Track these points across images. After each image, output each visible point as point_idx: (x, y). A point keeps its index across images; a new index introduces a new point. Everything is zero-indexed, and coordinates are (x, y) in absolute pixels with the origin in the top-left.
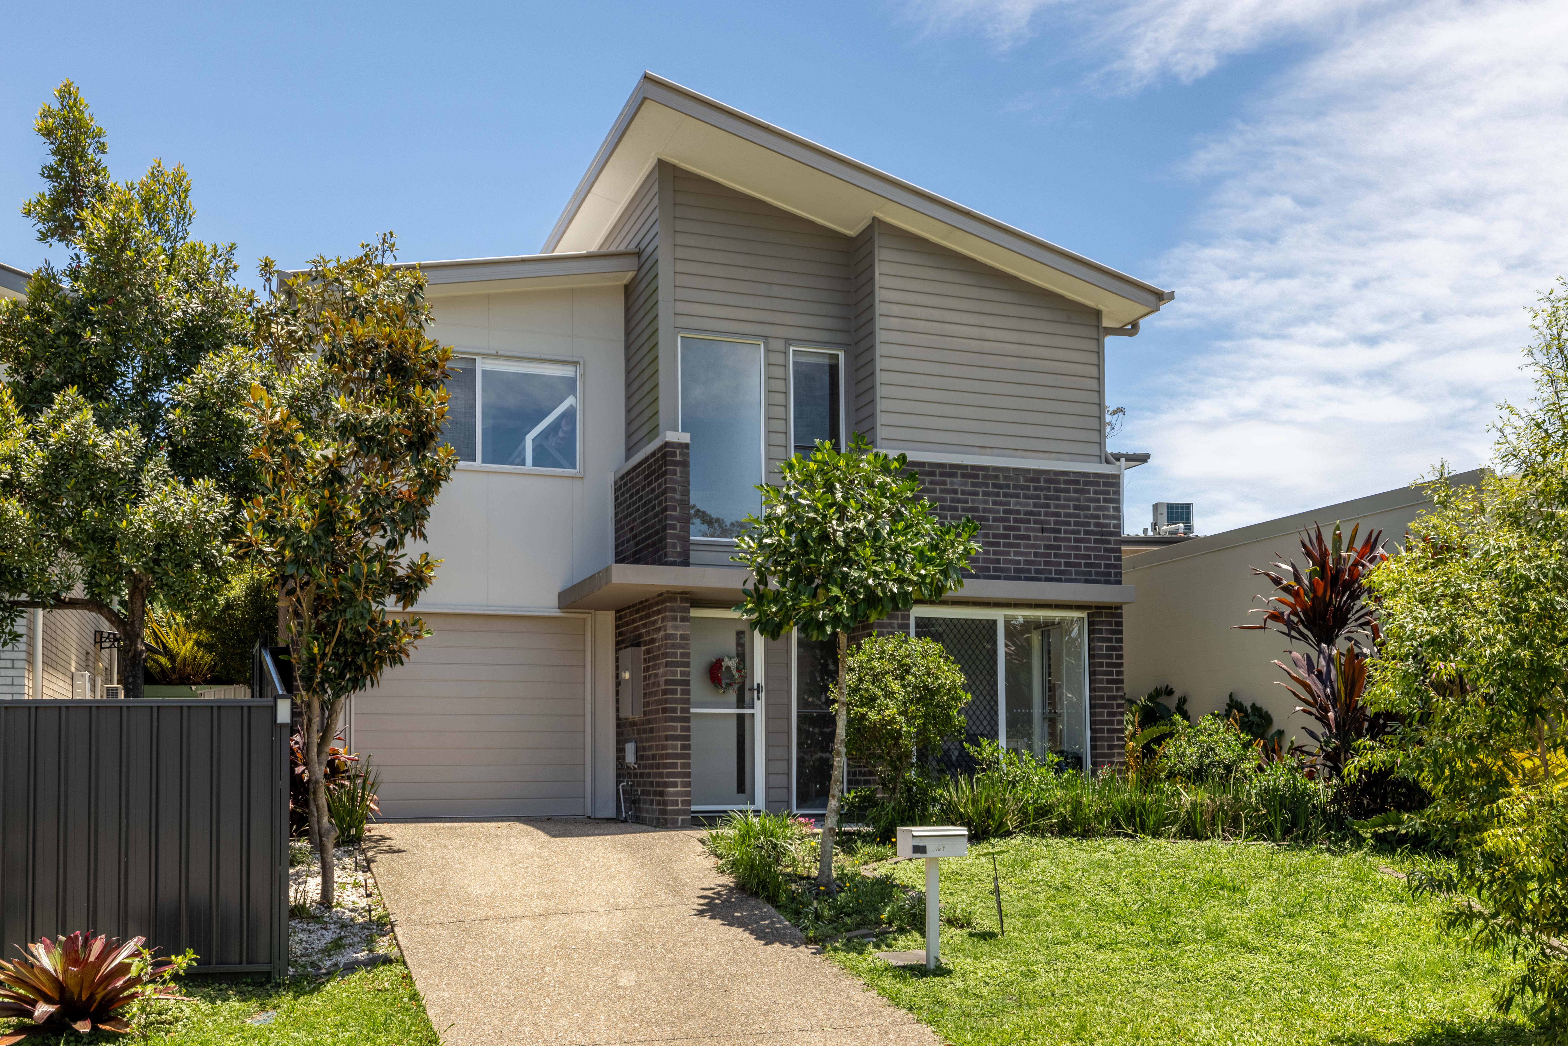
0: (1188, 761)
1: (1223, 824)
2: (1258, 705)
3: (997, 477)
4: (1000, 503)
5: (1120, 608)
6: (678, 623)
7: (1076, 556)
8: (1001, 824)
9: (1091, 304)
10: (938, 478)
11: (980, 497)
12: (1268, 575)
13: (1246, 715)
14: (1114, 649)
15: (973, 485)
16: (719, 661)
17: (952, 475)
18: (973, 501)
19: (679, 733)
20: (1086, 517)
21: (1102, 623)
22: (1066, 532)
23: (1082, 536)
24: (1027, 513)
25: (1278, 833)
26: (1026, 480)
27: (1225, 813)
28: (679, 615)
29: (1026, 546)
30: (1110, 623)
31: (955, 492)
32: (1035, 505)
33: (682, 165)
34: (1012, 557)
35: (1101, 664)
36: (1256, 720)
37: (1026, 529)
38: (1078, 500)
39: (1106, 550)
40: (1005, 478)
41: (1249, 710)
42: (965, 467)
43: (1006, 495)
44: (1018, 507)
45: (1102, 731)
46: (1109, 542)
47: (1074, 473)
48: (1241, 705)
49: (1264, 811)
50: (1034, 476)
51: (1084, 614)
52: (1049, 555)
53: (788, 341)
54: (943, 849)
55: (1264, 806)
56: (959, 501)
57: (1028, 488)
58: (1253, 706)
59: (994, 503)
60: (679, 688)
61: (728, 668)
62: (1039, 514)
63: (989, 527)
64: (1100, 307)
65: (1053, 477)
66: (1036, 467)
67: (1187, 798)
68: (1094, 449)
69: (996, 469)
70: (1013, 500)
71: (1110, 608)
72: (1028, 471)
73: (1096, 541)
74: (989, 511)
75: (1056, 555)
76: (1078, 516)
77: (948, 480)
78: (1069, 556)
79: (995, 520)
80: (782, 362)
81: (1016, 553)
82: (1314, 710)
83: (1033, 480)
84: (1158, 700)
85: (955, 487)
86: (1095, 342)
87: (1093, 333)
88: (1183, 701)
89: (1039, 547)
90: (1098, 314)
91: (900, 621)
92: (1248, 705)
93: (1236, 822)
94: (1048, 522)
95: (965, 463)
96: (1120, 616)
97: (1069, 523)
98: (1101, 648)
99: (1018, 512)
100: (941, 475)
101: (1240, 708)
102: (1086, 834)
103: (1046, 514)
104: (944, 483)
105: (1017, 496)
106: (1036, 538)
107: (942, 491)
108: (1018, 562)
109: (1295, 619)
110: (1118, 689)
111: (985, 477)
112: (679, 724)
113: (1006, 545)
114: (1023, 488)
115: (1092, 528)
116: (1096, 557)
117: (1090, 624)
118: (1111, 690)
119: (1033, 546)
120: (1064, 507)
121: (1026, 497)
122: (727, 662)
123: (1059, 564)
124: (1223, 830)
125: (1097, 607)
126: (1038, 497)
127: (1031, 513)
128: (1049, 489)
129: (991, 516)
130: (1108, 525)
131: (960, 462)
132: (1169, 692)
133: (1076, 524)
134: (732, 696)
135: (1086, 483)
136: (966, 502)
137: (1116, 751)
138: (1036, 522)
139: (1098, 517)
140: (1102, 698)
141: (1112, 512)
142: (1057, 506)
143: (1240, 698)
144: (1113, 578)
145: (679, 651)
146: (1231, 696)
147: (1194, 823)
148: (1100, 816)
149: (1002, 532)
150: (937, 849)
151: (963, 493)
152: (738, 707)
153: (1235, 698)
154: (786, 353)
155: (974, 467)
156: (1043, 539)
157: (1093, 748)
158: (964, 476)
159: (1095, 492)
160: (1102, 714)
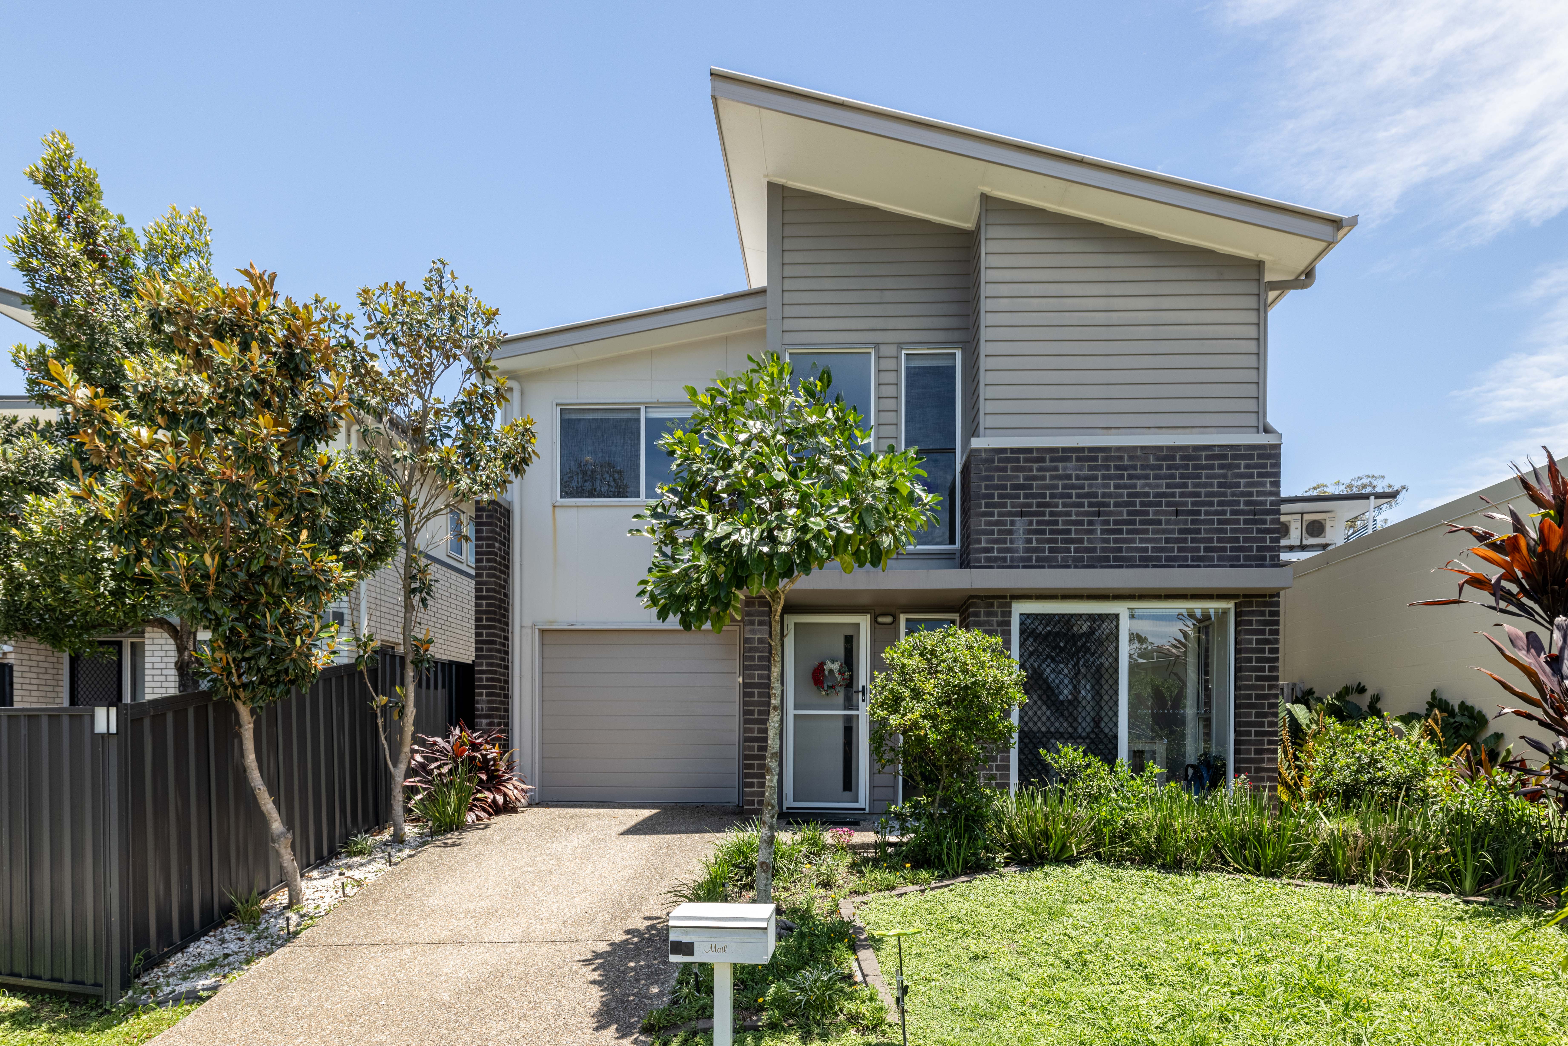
0: (1337, 776)
1: (1377, 866)
2: (1469, 703)
3: (1121, 458)
4: (1125, 487)
5: (1278, 595)
6: (756, 627)
7: (1219, 540)
8: (1064, 847)
9: (1249, 254)
10: (1048, 463)
11: (1100, 481)
12: (1470, 531)
13: (1452, 714)
14: (1267, 642)
15: (1091, 468)
16: (822, 664)
17: (1067, 459)
18: (1090, 486)
19: (756, 735)
20: (1233, 495)
21: (1252, 613)
22: (1207, 513)
23: (1228, 516)
24: (1157, 495)
25: (1468, 884)
26: (1158, 459)
27: (1382, 851)
28: (757, 619)
29: (1155, 532)
30: (1262, 613)
31: (1069, 477)
32: (1168, 486)
33: (792, 184)
34: (1137, 545)
35: (1250, 660)
36: (1466, 721)
37: (1156, 513)
38: (1225, 476)
39: (1259, 531)
40: (1131, 458)
41: (1457, 710)
42: (1082, 449)
43: (1130, 477)
44: (1147, 490)
45: (1249, 733)
46: (1264, 522)
47: (1220, 446)
48: (1447, 703)
49: (1447, 850)
50: (1168, 454)
51: (1230, 605)
52: (1185, 540)
53: (900, 345)
54: (723, 950)
55: (1448, 842)
56: (1073, 487)
57: (1160, 467)
58: (1463, 705)
59: (1117, 487)
60: (756, 691)
61: (831, 671)
62: (1173, 495)
63: (1110, 513)
64: (1262, 257)
65: (1191, 454)
66: (1171, 444)
67: (1327, 825)
68: (1251, 420)
69: (1119, 449)
70: (1139, 482)
71: (1264, 596)
72: (1160, 448)
73: (1246, 522)
74: (1110, 495)
75: (1193, 540)
76: (1224, 494)
77: (1060, 465)
78: (1211, 540)
79: (1117, 505)
80: (894, 367)
81: (1142, 540)
82: (1539, 713)
83: (1166, 458)
84: (1348, 698)
85: (1069, 472)
86: (1255, 298)
87: (1252, 288)
88: (1376, 699)
89: (1172, 531)
90: (1259, 265)
91: (1000, 618)
92: (1455, 703)
93: (1399, 862)
94: (1185, 504)
95: (1081, 445)
96: (1277, 604)
97: (1211, 504)
98: (1250, 641)
99: (1147, 495)
100: (1052, 460)
101: (1444, 706)
102: (1176, 866)
103: (1182, 495)
104: (1056, 469)
105: (1146, 477)
106: (1168, 522)
107: (1052, 478)
108: (1146, 550)
109: (1514, 589)
110: (1271, 687)
111: (1105, 459)
112: (756, 726)
113: (1129, 532)
114: (1153, 467)
115: (1242, 507)
116: (1246, 540)
117: (1237, 615)
118: (1262, 688)
119: (1165, 531)
120: (1205, 485)
121: (1156, 477)
122: (829, 666)
123: (1198, 549)
124: (1378, 874)
125: (1245, 596)
126: (1173, 477)
127: (1163, 495)
128: (1186, 467)
129: (1112, 501)
130: (1264, 503)
131: (1074, 445)
132: (1361, 690)
133: (1220, 504)
134: (840, 698)
135: (1235, 457)
136: (1083, 487)
137: (1266, 756)
138: (1168, 504)
139: (1250, 494)
140: (1249, 697)
141: (1268, 488)
142: (1196, 485)
143: (1445, 696)
144: (1268, 562)
145: (757, 655)
146: (1433, 693)
147: (1334, 860)
148: (1194, 845)
149: (1125, 517)
150: (714, 949)
151: (1078, 478)
152: (846, 708)
153: (1438, 696)
154: (897, 358)
155: (1091, 449)
156: (1177, 523)
157: (1237, 752)
158: (1079, 459)
159: (1247, 466)
160: (1249, 715)
